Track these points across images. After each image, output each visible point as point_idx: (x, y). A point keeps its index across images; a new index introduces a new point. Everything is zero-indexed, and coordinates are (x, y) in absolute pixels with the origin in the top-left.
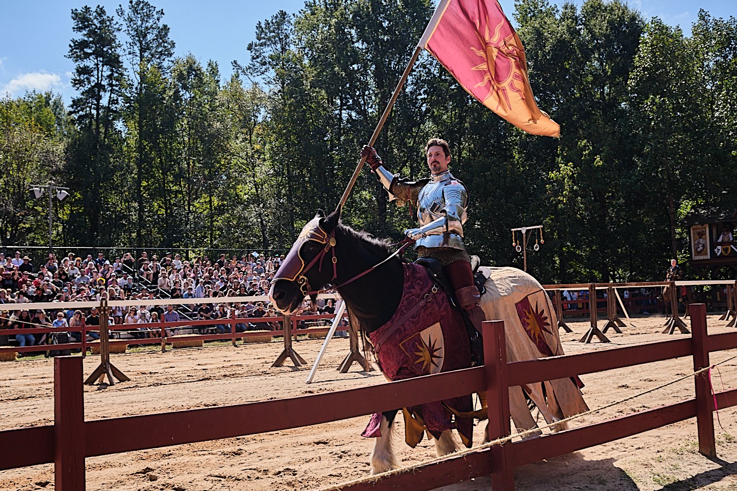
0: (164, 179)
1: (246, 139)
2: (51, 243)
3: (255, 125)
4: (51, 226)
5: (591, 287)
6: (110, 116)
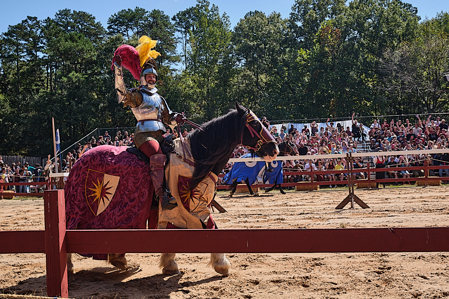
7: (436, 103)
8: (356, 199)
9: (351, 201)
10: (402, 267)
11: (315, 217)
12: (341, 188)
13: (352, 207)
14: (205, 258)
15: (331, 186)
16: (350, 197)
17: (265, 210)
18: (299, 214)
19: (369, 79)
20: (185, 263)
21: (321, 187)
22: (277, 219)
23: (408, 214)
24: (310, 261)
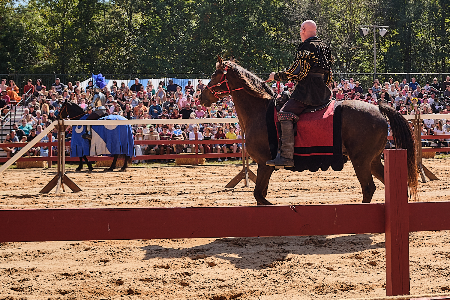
2: (375, 71)
4: (375, 57)
7: (350, 61)
8: (251, 175)
9: (245, 178)
10: (304, 257)
11: (199, 197)
12: (233, 162)
13: (246, 185)
14: (50, 252)
15: (220, 160)
16: (244, 172)
17: (134, 189)
18: (179, 194)
19: (272, 28)
20: (21, 261)
21: (208, 160)
22: (150, 200)
23: (313, 194)
24: (191, 253)
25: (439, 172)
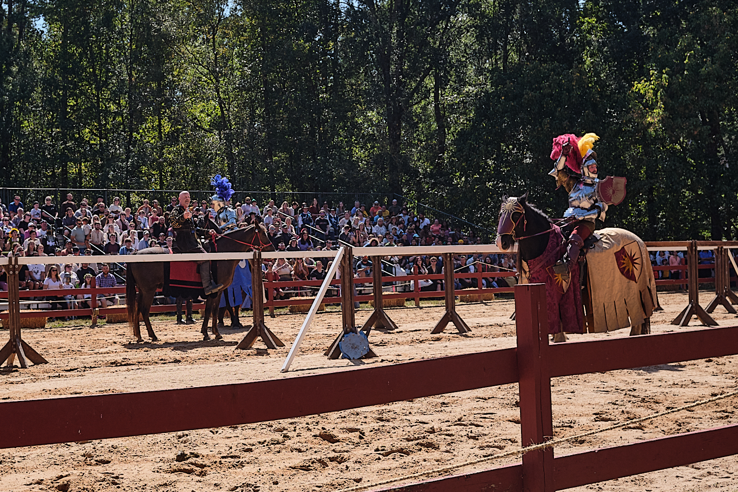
0: (97, 96)
1: (208, 40)
3: (220, 20)
5: (691, 247)
6: (27, 12)
25: (50, 350)
